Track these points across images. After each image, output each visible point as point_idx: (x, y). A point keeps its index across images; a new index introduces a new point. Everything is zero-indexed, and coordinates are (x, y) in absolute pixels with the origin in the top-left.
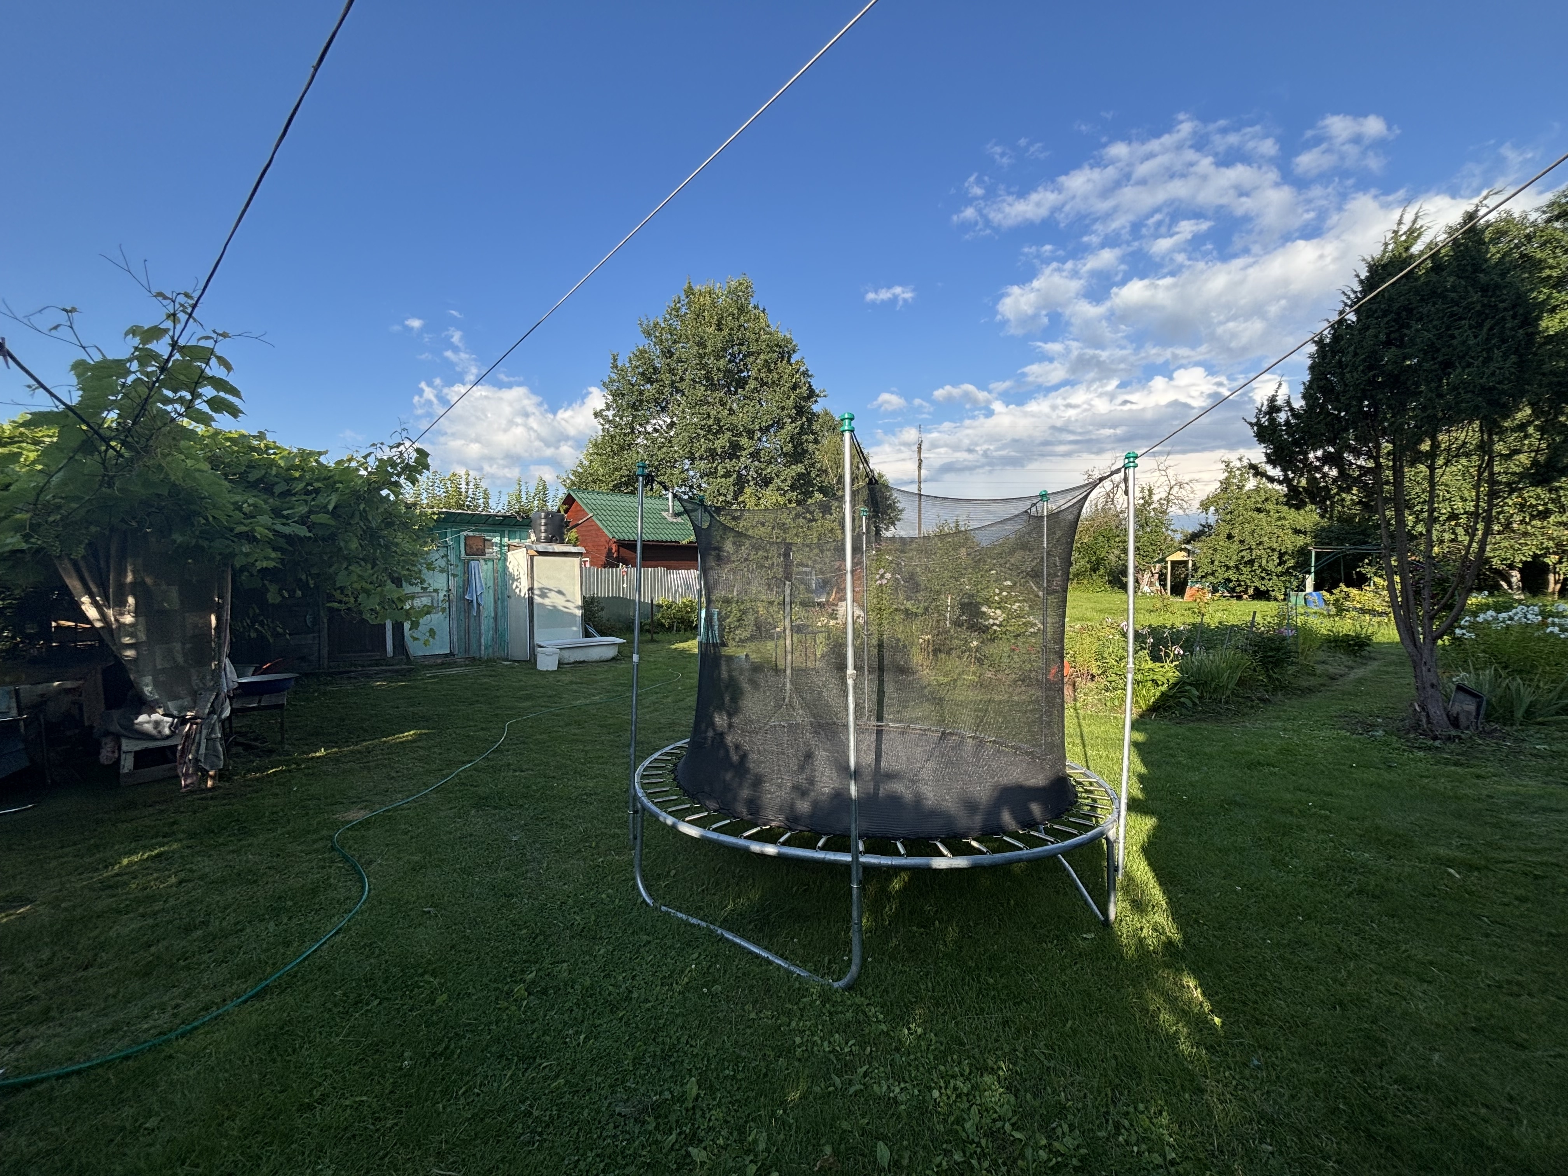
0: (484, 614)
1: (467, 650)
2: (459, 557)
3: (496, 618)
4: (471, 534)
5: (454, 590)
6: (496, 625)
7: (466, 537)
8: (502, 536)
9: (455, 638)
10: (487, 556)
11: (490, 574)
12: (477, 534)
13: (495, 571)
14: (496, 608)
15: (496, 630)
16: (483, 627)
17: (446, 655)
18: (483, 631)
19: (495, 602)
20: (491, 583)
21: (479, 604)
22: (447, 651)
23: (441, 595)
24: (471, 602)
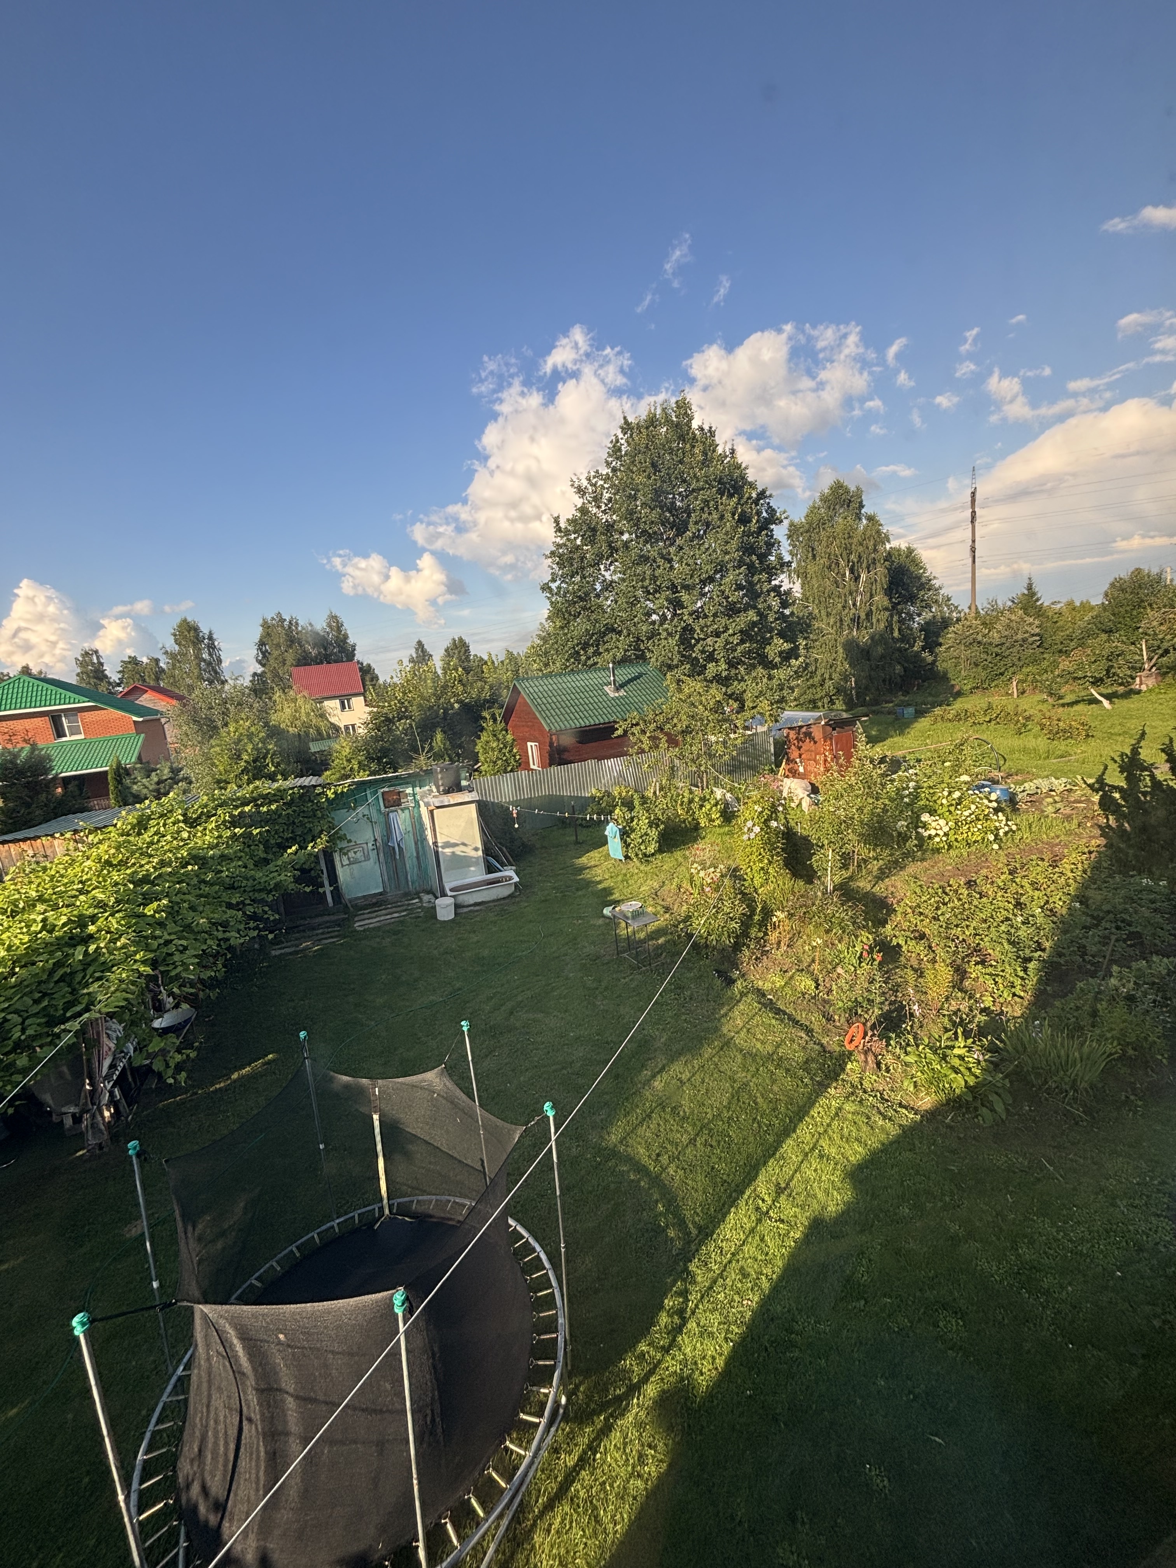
0: (407, 855)
1: (397, 888)
2: (379, 811)
3: (418, 857)
4: (387, 790)
5: (379, 840)
6: (419, 863)
8: (414, 787)
9: (386, 878)
10: (403, 806)
11: (408, 821)
12: (392, 789)
13: (412, 817)
14: (416, 852)
15: (420, 866)
16: (408, 866)
18: (408, 869)
19: (416, 844)
20: (410, 829)
21: (401, 849)
22: (381, 890)
23: (370, 845)
24: (394, 848)
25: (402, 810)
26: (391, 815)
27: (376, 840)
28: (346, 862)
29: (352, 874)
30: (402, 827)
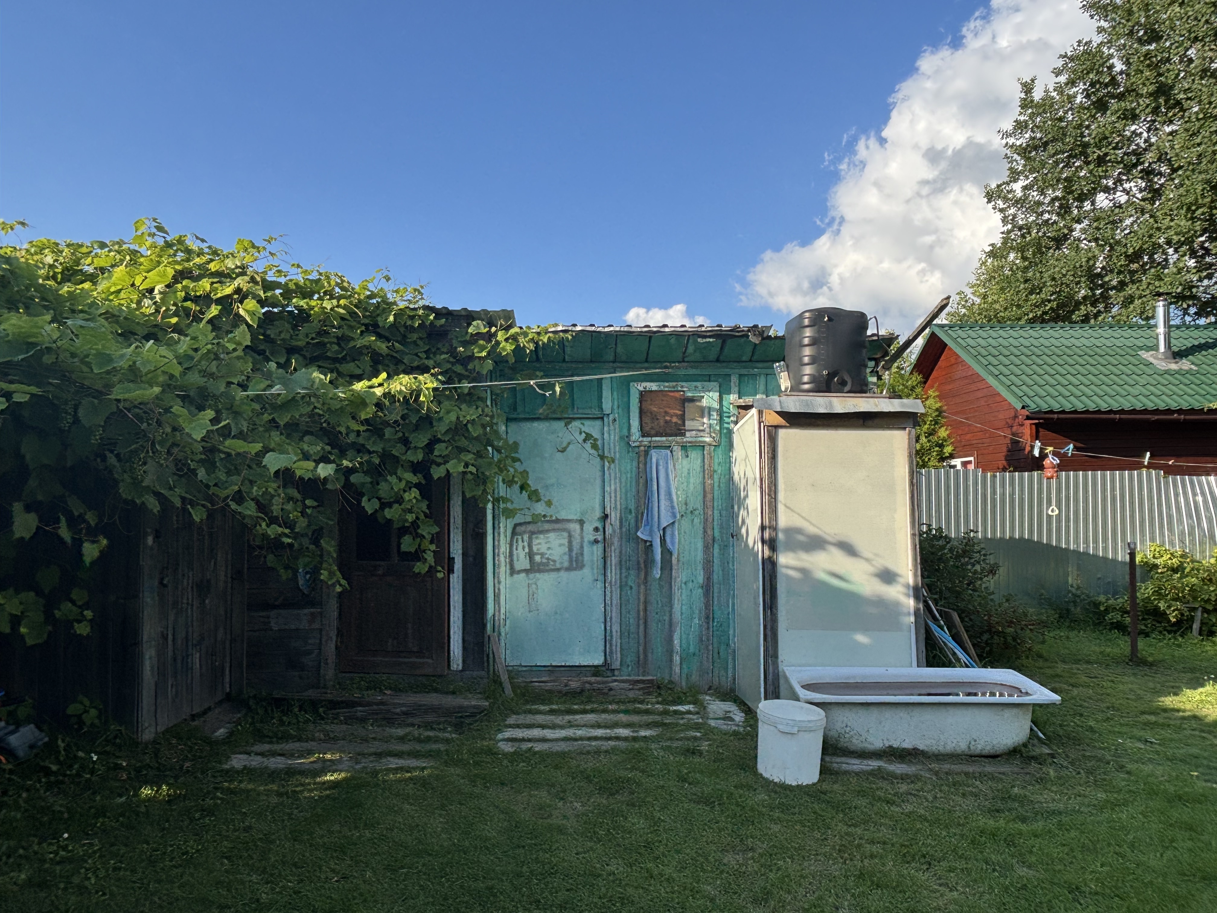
0: (680, 575)
1: (642, 663)
2: (626, 439)
3: (707, 588)
4: (653, 386)
5: (614, 517)
6: (708, 605)
7: (644, 395)
8: (723, 391)
9: (616, 628)
10: (689, 436)
11: (695, 480)
12: (665, 386)
13: (707, 472)
14: (708, 565)
15: (708, 617)
16: (677, 607)
17: (596, 670)
18: (677, 616)
19: (707, 548)
20: (696, 503)
21: (667, 553)
22: (598, 660)
23: (589, 528)
24: (648, 547)
25: (684, 448)
26: (654, 455)
27: (605, 517)
28: (522, 562)
29: (531, 597)
30: (678, 497)
